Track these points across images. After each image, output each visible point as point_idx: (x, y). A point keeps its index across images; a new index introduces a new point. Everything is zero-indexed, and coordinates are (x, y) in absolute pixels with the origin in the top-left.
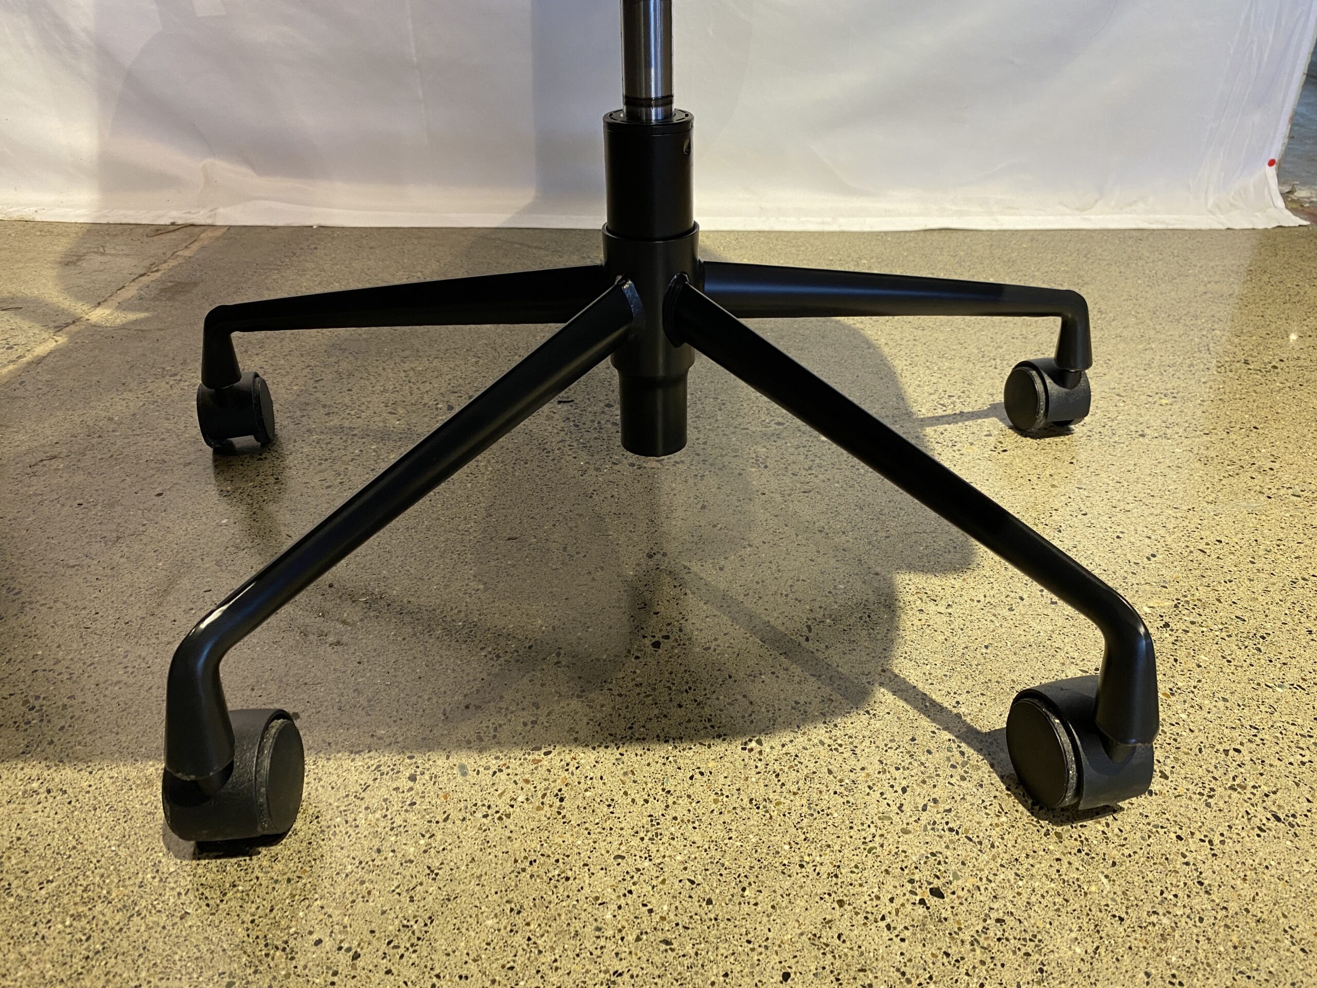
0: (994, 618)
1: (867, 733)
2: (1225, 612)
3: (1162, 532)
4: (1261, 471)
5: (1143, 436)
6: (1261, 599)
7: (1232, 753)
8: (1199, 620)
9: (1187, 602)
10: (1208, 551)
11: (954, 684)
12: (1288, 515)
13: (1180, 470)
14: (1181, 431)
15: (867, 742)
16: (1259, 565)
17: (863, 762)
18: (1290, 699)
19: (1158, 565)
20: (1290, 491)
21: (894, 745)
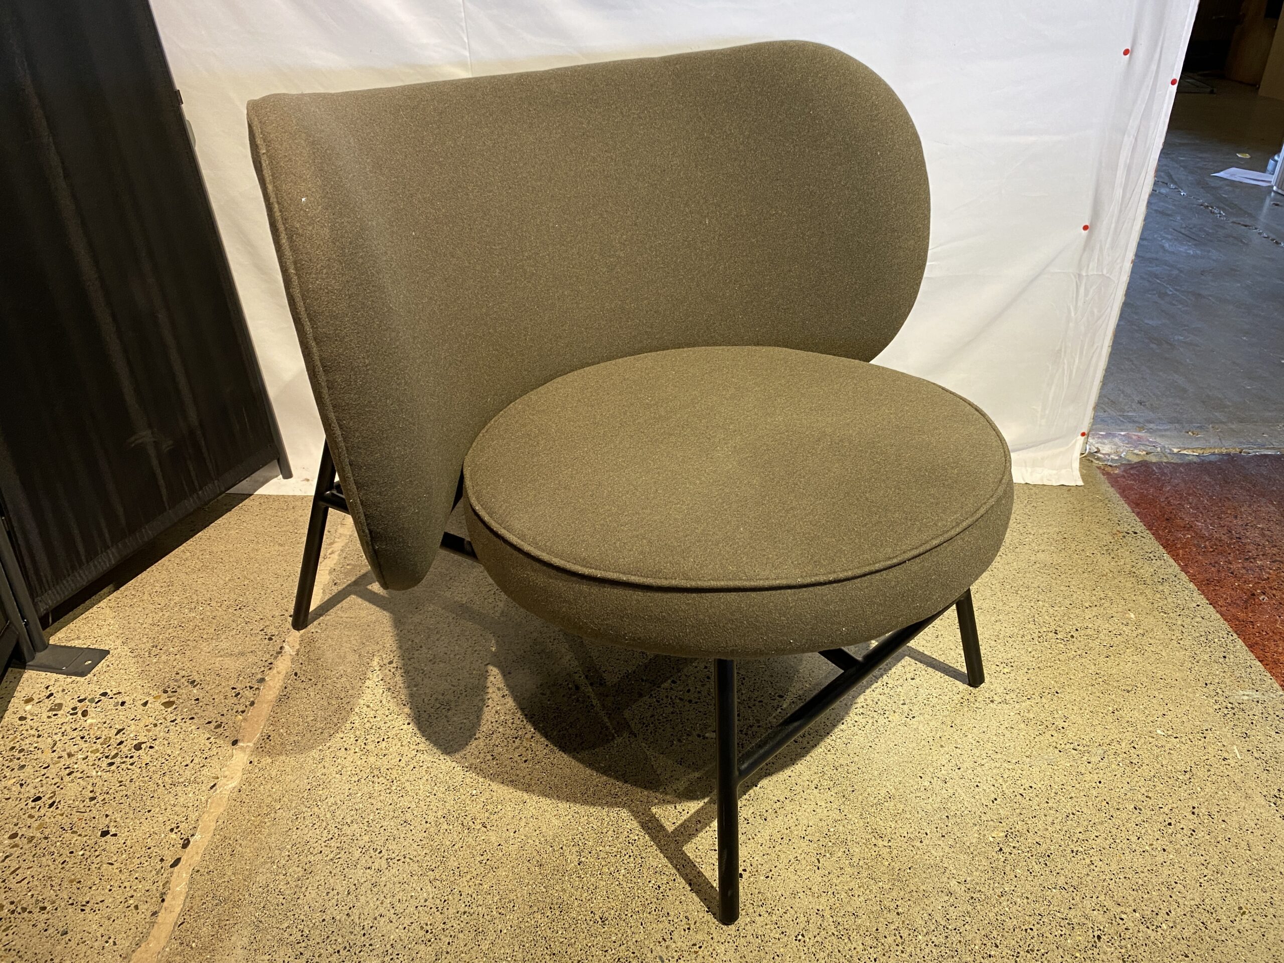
0: (912, 849)
1: (854, 927)
2: (1031, 839)
3: (1001, 781)
4: (1057, 730)
5: (992, 701)
6: (1050, 828)
7: (1029, 931)
8: (1017, 845)
9: (1012, 833)
10: (1024, 795)
11: (894, 894)
12: (1068, 765)
13: (1013, 730)
14: (1014, 697)
15: (855, 933)
16: (1050, 804)
17: (854, 945)
18: (1059, 896)
19: (998, 807)
20: (1072, 746)
21: (868, 933)
